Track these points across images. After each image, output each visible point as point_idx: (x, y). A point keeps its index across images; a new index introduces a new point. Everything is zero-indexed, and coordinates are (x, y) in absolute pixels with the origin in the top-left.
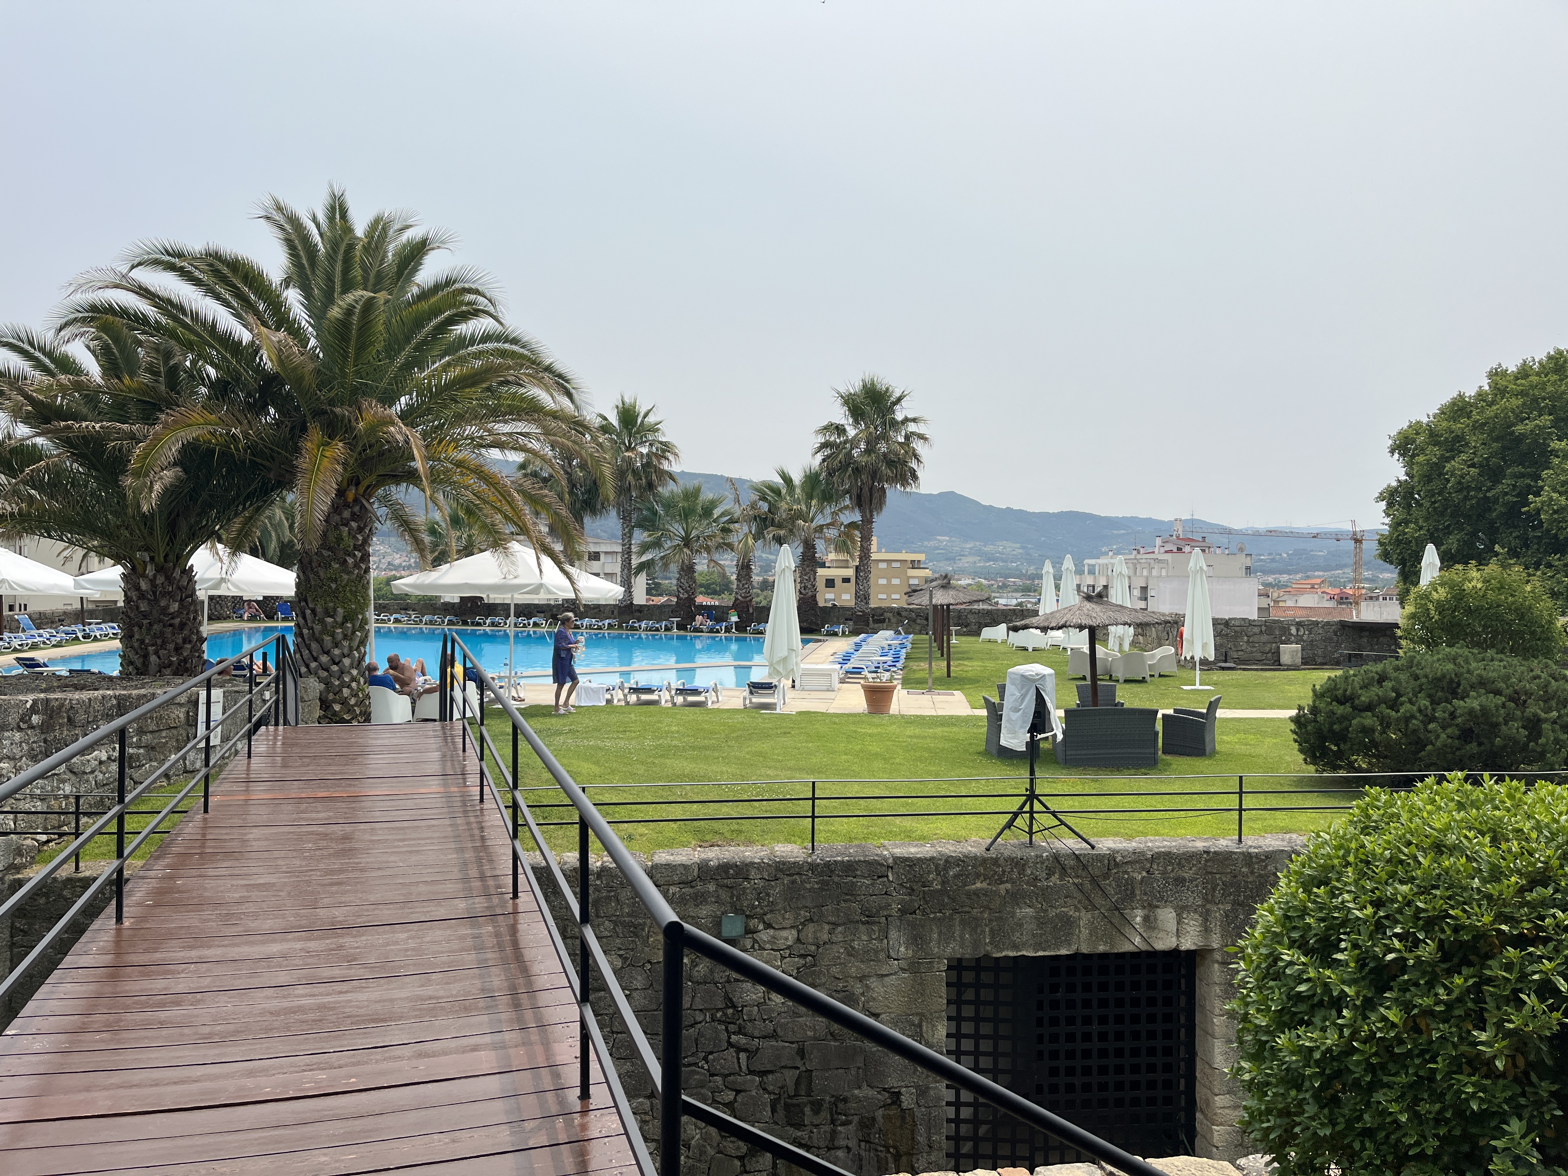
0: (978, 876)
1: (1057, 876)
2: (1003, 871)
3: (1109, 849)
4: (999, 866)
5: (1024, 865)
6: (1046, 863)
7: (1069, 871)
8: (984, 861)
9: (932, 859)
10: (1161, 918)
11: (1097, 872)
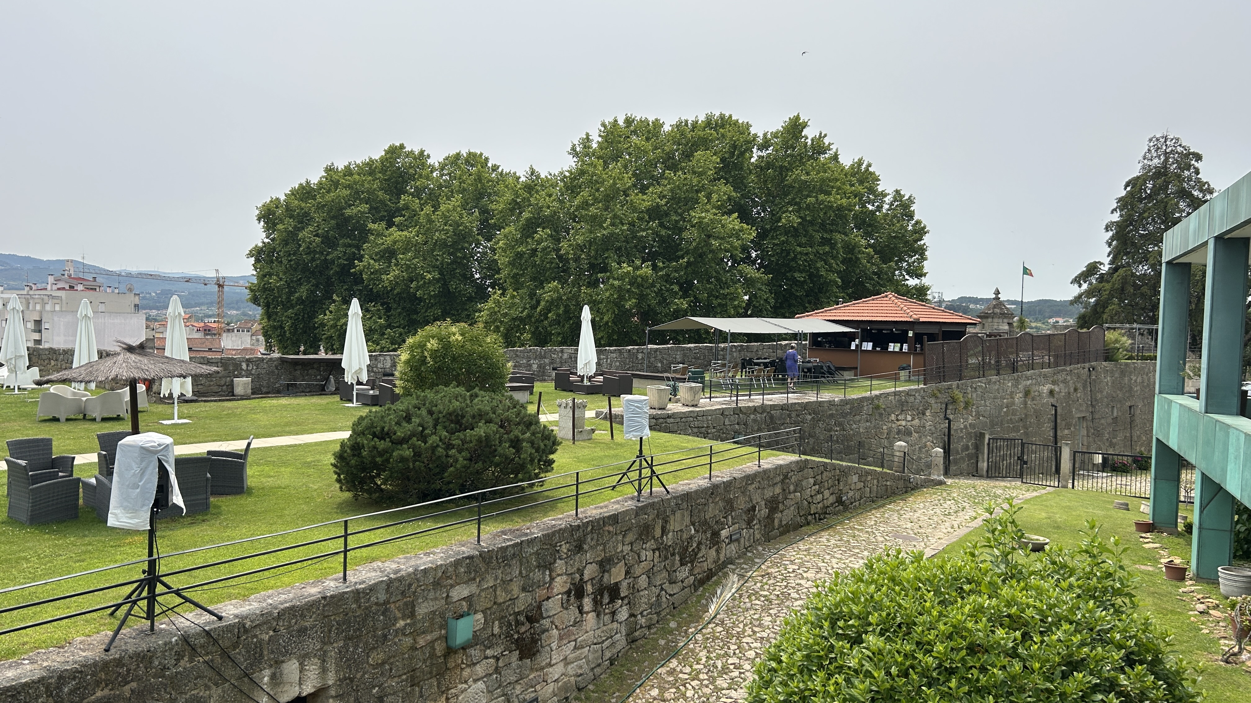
0: (98, 683)
1: (186, 659)
2: (128, 671)
3: (236, 616)
4: (124, 665)
5: (151, 657)
6: (176, 648)
7: (199, 650)
8: (105, 665)
9: (41, 680)
10: (286, 672)
11: (227, 643)
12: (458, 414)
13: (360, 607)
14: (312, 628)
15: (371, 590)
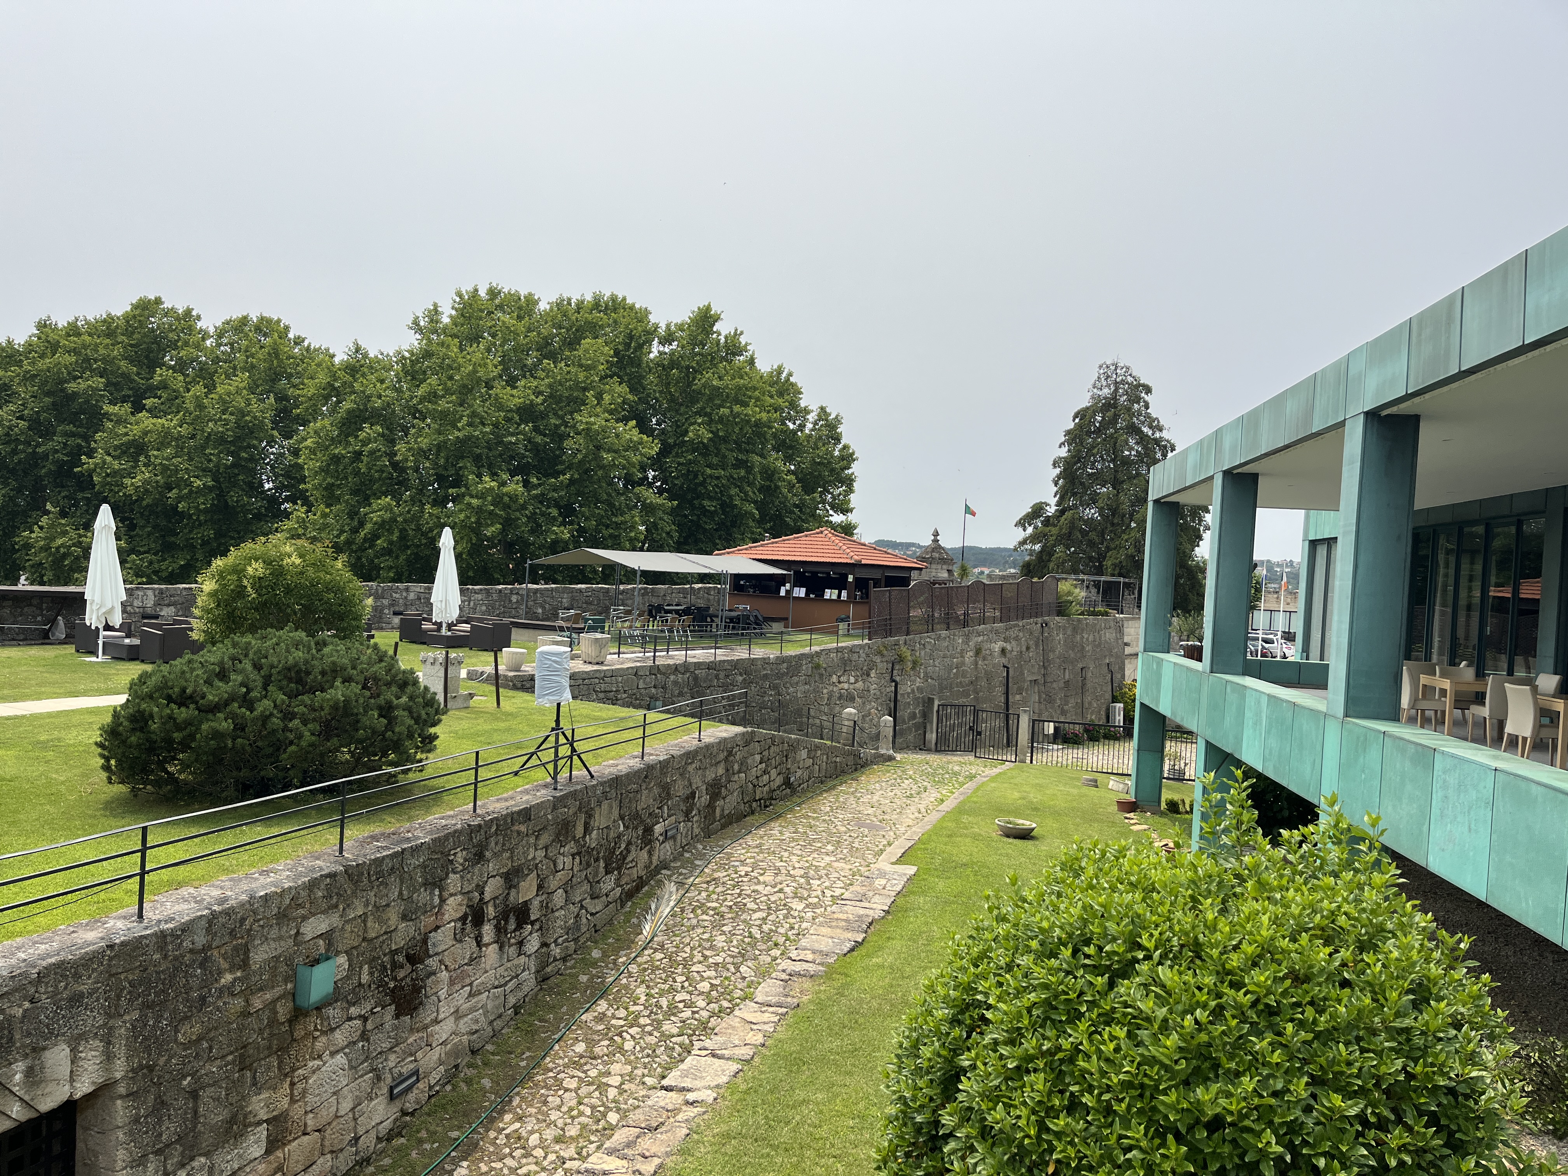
10: (49, 1063)
12: (301, 670)
13: (165, 957)
14: (90, 994)
15: (183, 931)
